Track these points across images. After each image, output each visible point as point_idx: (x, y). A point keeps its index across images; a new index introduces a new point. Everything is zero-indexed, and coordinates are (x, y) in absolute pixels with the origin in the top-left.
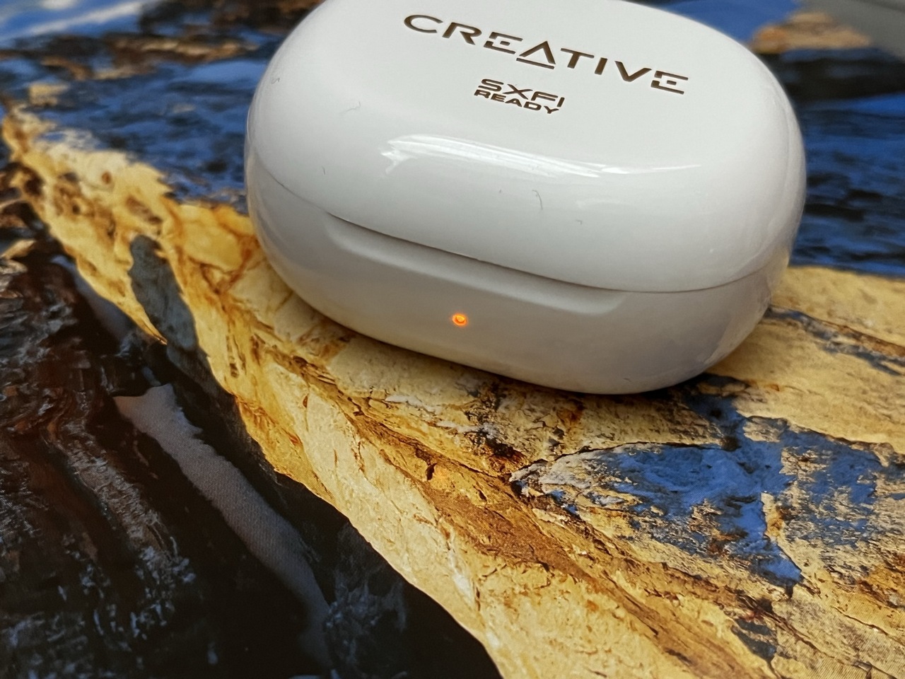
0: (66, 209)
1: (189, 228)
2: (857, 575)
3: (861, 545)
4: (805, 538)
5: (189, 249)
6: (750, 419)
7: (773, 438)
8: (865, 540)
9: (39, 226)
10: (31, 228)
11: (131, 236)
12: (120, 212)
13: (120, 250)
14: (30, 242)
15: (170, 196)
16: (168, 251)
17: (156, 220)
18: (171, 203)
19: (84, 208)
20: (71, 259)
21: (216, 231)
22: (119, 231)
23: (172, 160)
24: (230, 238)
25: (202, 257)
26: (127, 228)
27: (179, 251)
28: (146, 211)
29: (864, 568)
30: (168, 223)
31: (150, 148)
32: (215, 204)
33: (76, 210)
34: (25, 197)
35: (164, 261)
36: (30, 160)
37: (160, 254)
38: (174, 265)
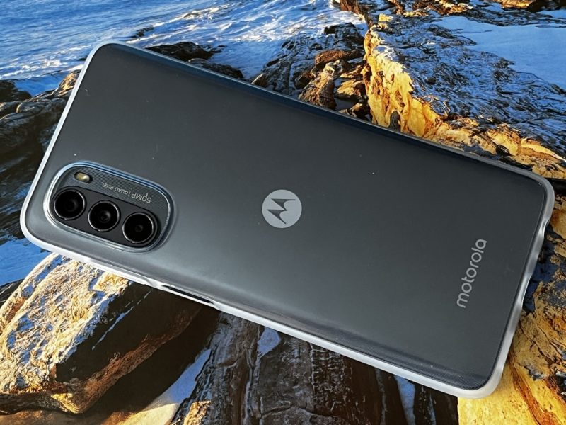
0: (376, 91)
1: (413, 111)
2: (551, 317)
3: (559, 309)
4: (544, 300)
5: (409, 123)
6: (556, 254)
7: (558, 264)
8: (562, 308)
9: (366, 98)
10: (363, 97)
11: (393, 110)
12: (393, 96)
13: (388, 116)
14: (361, 105)
15: (411, 93)
16: (402, 123)
17: (403, 105)
18: (410, 97)
19: (381, 93)
20: (371, 117)
21: (421, 116)
22: (389, 107)
23: (417, 73)
24: (424, 120)
25: (412, 128)
26: (393, 106)
27: (406, 123)
28: (401, 99)
29: (555, 316)
30: (406, 108)
31: (412, 64)
32: (425, 101)
33: (379, 92)
34: (364, 81)
35: (400, 126)
36: (370, 61)
37: (399, 122)
38: (402, 128)
